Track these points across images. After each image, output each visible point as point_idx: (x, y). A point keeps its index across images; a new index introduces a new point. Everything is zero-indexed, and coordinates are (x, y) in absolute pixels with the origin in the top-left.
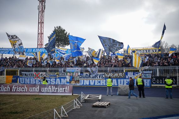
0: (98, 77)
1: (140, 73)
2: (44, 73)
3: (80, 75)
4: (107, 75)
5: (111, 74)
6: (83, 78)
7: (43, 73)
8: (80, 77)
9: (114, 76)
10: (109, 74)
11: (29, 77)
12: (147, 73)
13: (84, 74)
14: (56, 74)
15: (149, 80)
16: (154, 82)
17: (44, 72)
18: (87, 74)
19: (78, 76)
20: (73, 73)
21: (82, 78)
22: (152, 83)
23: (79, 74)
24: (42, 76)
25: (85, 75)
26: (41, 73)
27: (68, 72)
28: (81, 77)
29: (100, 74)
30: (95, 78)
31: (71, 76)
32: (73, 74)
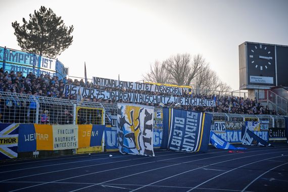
0: (219, 128)
1: (259, 123)
4: (228, 125)
5: (232, 123)
10: (230, 123)
12: (266, 124)
15: (266, 133)
16: (271, 134)
22: (270, 137)
29: (220, 123)
30: (216, 129)
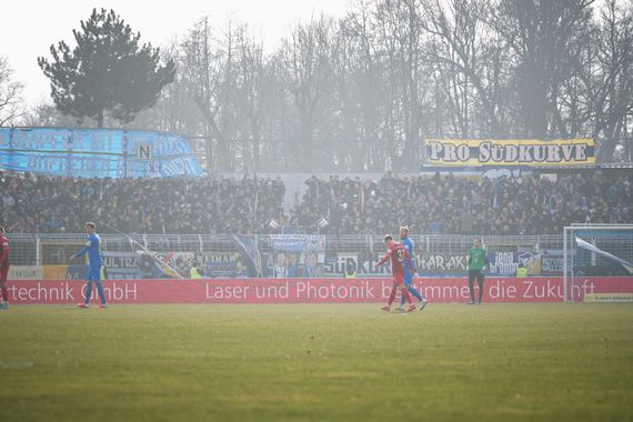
1: (538, 257)
2: (188, 253)
3: (326, 263)
4: (423, 262)
5: (437, 258)
6: (337, 272)
7: (184, 254)
8: (326, 271)
9: (448, 265)
10: (432, 258)
11: (129, 271)
13: (340, 258)
14: (233, 258)
17: (188, 251)
18: (352, 260)
19: (318, 264)
20: (298, 254)
21: (332, 271)
23: (321, 258)
24: (182, 265)
25: (345, 262)
26: (176, 255)
27: (281, 252)
28: (329, 268)
30: (382, 272)
31: (290, 264)
32: (298, 260)
